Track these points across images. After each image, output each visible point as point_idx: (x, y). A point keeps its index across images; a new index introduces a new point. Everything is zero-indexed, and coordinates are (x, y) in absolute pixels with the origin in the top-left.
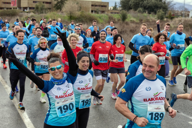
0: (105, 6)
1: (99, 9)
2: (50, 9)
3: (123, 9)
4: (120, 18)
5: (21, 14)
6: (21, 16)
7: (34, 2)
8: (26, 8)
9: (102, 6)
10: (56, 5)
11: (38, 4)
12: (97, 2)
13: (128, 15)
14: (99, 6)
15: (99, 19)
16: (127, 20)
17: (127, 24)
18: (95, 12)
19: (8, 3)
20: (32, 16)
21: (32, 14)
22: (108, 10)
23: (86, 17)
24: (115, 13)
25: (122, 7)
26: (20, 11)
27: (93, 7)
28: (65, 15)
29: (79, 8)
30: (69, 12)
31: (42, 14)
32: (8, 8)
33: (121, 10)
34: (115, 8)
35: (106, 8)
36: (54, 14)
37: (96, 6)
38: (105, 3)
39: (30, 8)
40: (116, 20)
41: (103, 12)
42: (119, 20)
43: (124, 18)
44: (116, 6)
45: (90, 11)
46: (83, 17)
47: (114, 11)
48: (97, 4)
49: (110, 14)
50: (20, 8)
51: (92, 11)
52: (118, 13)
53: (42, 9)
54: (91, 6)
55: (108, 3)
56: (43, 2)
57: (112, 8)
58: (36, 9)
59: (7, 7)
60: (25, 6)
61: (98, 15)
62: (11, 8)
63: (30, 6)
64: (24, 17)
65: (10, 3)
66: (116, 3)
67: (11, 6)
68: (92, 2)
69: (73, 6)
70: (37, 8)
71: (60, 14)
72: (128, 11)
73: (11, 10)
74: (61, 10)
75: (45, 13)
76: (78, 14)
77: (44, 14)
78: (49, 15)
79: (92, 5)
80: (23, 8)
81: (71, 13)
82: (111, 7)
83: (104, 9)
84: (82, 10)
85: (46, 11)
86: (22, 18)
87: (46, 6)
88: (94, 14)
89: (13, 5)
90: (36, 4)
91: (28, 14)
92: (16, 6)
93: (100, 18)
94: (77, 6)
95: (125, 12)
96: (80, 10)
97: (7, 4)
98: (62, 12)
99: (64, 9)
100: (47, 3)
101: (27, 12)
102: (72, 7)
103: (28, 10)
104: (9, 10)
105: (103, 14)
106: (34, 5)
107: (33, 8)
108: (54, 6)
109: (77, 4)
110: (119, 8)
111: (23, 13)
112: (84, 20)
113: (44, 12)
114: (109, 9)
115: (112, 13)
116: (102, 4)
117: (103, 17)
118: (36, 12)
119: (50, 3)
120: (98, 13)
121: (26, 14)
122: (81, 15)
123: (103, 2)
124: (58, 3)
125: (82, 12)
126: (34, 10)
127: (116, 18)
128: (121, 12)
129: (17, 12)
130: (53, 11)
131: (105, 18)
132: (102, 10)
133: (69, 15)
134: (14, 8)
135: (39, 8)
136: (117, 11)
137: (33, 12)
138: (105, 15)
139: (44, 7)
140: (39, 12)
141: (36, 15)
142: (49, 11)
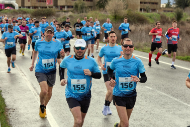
0: (156, 3)
1: (149, 7)
2: (91, 7)
3: (177, 7)
4: (174, 17)
6: (58, 16)
8: (64, 7)
9: (153, 3)
10: (99, 2)
11: (77, 2)
13: (184, 13)
14: (149, 3)
15: (149, 19)
16: (182, 20)
17: (183, 24)
18: (145, 10)
20: (70, 16)
21: (70, 13)
22: (160, 8)
23: (133, 16)
24: (168, 11)
25: (176, 4)
26: (57, 10)
27: (142, 4)
29: (125, 6)
30: (113, 11)
31: (81, 14)
32: (43, 7)
33: (175, 8)
34: (168, 5)
35: (158, 6)
36: (96, 13)
37: (145, 3)
39: (68, 7)
40: (170, 20)
41: (154, 10)
42: (173, 20)
43: (179, 17)
44: (169, 3)
45: (139, 10)
47: (167, 9)
48: (147, 1)
49: (162, 13)
50: (57, 6)
51: (141, 10)
52: (172, 11)
53: (82, 8)
54: (139, 4)
57: (165, 6)
58: (76, 8)
59: (42, 6)
60: (62, 4)
61: (148, 14)
62: (46, 7)
63: (69, 5)
64: (61, 17)
65: (45, 1)
67: (47, 4)
69: (119, 3)
70: (77, 6)
71: (103, 13)
72: (184, 8)
73: (46, 9)
74: (104, 8)
75: (86, 12)
76: (124, 12)
77: (84, 14)
78: (91, 14)
79: (141, 3)
80: (60, 6)
81: (116, 12)
82: (163, 4)
83: (154, 6)
84: (129, 9)
85: (87, 11)
86: (59, 18)
87: (87, 4)
88: (143, 13)
89: (50, 3)
90: (75, 2)
91: (66, 13)
92: (52, 5)
93: (150, 17)
94: (123, 4)
95: (180, 10)
96: (127, 8)
97: (42, 3)
98: (106, 11)
99: (107, 8)
101: (65, 12)
102: (117, 5)
103: (66, 9)
104: (44, 9)
105: (154, 13)
106: (73, 3)
107: (72, 7)
108: (96, 4)
111: (60, 13)
113: (84, 11)
114: (161, 6)
115: (165, 11)
116: (153, 1)
117: (154, 17)
118: (75, 11)
120: (148, 12)
121: (63, 13)
122: (128, 14)
125: (129, 10)
126: (73, 9)
127: (169, 17)
128: (175, 10)
129: (53, 11)
130: (94, 9)
131: (156, 18)
132: (153, 8)
133: (114, 15)
134: (49, 7)
135: (79, 6)
136: (171, 9)
137: (72, 12)
138: (157, 14)
139: (84, 6)
140: (79, 11)
141: (76, 15)
142: (90, 9)
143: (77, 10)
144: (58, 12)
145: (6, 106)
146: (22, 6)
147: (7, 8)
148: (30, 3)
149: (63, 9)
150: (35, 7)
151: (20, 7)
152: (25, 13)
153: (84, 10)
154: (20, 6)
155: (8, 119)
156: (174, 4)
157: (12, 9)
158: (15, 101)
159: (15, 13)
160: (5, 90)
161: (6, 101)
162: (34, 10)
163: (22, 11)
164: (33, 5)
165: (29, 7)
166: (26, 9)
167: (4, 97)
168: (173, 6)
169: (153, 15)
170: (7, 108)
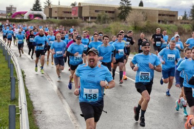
0: (174, 16)
1: (167, 19)
2: (113, 18)
4: (190, 29)
5: (82, 24)
6: (82, 26)
7: (96, 11)
8: (88, 18)
9: (171, 16)
10: (120, 14)
11: (100, 13)
12: (165, 11)
14: (167, 15)
18: (163, 22)
19: (68, 12)
20: (94, 27)
21: (94, 24)
22: (177, 20)
23: (152, 27)
24: (185, 23)
25: (192, 16)
26: (81, 20)
27: (160, 17)
28: (130, 26)
29: (145, 18)
30: (133, 22)
31: (104, 25)
32: (68, 18)
33: (191, 20)
34: (185, 17)
35: (175, 18)
36: (118, 24)
37: (163, 15)
38: (174, 12)
39: (92, 18)
40: (186, 31)
41: (171, 22)
44: (186, 15)
45: (157, 22)
46: (149, 28)
47: (184, 21)
48: (165, 13)
49: (179, 24)
50: (81, 17)
51: (159, 21)
52: (188, 23)
53: (104, 19)
54: (158, 16)
55: (177, 12)
56: (106, 12)
57: (181, 18)
59: (67, 16)
60: (86, 16)
61: (166, 25)
62: (72, 18)
63: (92, 16)
64: (85, 27)
65: (71, 13)
66: (185, 13)
67: (72, 15)
68: (159, 11)
69: (138, 15)
70: (99, 18)
71: (123, 24)
73: (71, 20)
74: (125, 19)
75: (108, 23)
76: (143, 24)
77: (106, 25)
78: (112, 25)
79: (159, 15)
80: (84, 17)
81: (136, 23)
82: (180, 17)
83: (172, 18)
84: (148, 20)
85: (109, 22)
86: (83, 28)
87: (109, 15)
88: (161, 25)
89: (75, 15)
90: (98, 13)
91: (89, 24)
92: (77, 16)
93: (168, 28)
94: (142, 16)
96: (146, 20)
97: (68, 14)
98: (126, 23)
99: (128, 19)
100: (110, 12)
101: (89, 22)
102: (137, 17)
103: (90, 20)
104: (69, 20)
105: (172, 25)
106: (96, 15)
107: (95, 18)
108: (118, 15)
109: (143, 13)
110: (189, 17)
111: (84, 23)
112: (150, 31)
114: (178, 19)
115: (181, 23)
116: (171, 14)
117: (171, 28)
118: (98, 22)
119: (113, 12)
120: (165, 23)
121: (87, 24)
122: (147, 26)
123: (171, 11)
124: (122, 12)
125: (148, 22)
126: (96, 20)
127: (186, 29)
128: (191, 22)
129: (78, 21)
130: (116, 21)
131: (174, 29)
132: (170, 20)
133: (134, 26)
134: (74, 18)
135: (102, 18)
136: (187, 21)
137: (95, 22)
138: (174, 26)
139: (107, 17)
140: (101, 22)
141: (98, 25)
142: (112, 21)
143: (100, 21)
144: (82, 22)
145: (33, 108)
146: (49, 16)
147: (36, 18)
148: (57, 14)
149: (87, 20)
150: (61, 18)
151: (47, 18)
152: (52, 23)
153: (106, 21)
154: (48, 16)
155: (36, 121)
156: (190, 16)
157: (40, 19)
158: (42, 104)
159: (43, 23)
160: (33, 93)
161: (34, 103)
162: (60, 20)
163: (49, 21)
164: (60, 16)
165: (56, 18)
166: (53, 20)
167: (32, 99)
168: (189, 18)
169: (171, 26)
170: (35, 110)
